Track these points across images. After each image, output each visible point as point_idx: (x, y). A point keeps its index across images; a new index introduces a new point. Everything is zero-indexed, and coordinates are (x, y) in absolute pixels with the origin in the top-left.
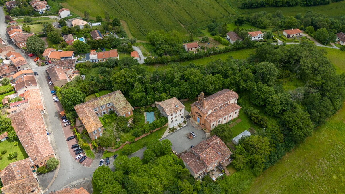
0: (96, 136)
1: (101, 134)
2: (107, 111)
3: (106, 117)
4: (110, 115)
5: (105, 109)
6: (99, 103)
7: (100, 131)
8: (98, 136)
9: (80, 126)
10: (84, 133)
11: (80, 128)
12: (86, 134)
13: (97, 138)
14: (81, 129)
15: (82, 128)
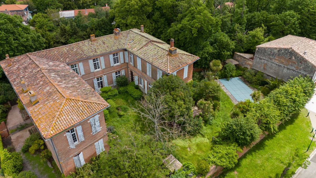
0: (81, 156)
1: (100, 146)
2: (110, 82)
3: (109, 93)
4: (122, 89)
5: (103, 71)
6: (85, 48)
7: (99, 129)
8: (89, 153)
9: (22, 128)
10: (32, 149)
11: (18, 134)
12: (38, 151)
13: (83, 162)
14: (21, 137)
15: (28, 133)
